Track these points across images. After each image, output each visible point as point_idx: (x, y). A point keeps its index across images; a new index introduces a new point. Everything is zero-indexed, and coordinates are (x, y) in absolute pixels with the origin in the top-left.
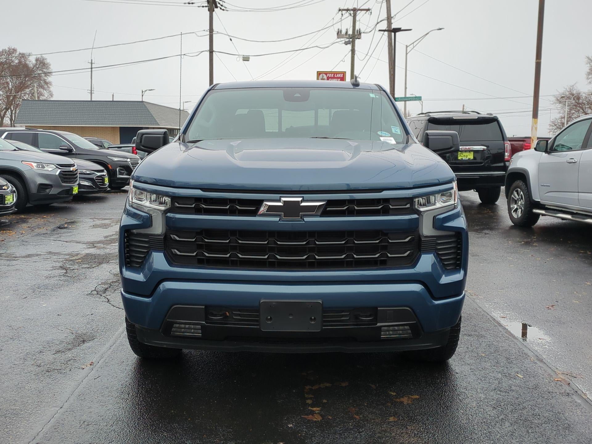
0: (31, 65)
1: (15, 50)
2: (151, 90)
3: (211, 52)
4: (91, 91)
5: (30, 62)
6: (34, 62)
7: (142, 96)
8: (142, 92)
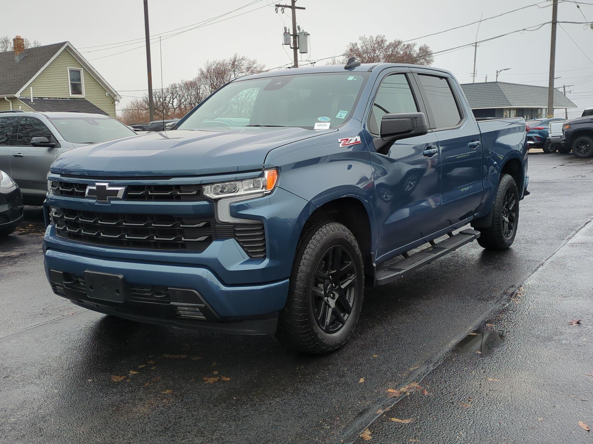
0: (415, 55)
1: (400, 43)
2: (507, 69)
3: (554, 23)
4: (474, 74)
5: (415, 51)
6: (418, 51)
7: (497, 76)
8: (497, 72)
